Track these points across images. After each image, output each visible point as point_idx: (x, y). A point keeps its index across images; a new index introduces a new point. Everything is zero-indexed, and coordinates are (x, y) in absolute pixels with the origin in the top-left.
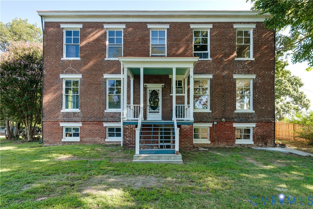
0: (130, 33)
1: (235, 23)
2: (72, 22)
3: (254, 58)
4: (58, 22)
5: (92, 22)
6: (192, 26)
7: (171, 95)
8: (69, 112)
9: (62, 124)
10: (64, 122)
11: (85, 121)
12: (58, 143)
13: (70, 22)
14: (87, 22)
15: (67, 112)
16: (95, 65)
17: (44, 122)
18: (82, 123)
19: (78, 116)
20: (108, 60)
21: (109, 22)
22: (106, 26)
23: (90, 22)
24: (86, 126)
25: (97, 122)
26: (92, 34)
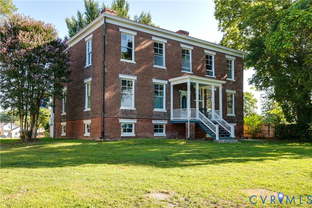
0: (170, 48)
1: (226, 54)
2: (129, 29)
3: (235, 79)
4: (118, 26)
5: (144, 32)
6: (206, 51)
7: (195, 100)
8: (127, 110)
9: (121, 121)
10: (123, 118)
11: (139, 118)
12: (118, 138)
13: (127, 28)
14: (140, 31)
15: (125, 110)
16: (146, 69)
17: (105, 117)
18: (137, 120)
19: (134, 114)
20: (156, 67)
21: (155, 35)
22: (154, 38)
23: (142, 32)
24: (140, 123)
25: (148, 120)
26: (143, 43)
